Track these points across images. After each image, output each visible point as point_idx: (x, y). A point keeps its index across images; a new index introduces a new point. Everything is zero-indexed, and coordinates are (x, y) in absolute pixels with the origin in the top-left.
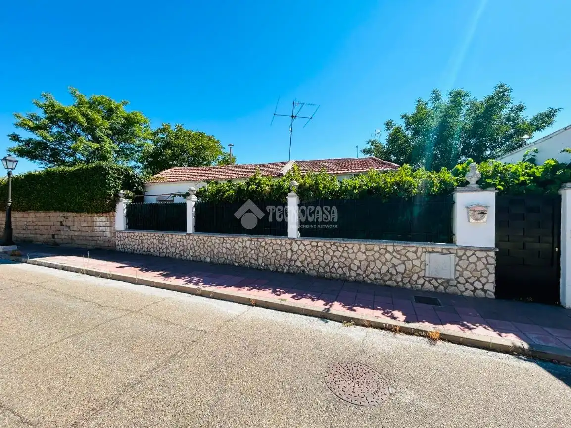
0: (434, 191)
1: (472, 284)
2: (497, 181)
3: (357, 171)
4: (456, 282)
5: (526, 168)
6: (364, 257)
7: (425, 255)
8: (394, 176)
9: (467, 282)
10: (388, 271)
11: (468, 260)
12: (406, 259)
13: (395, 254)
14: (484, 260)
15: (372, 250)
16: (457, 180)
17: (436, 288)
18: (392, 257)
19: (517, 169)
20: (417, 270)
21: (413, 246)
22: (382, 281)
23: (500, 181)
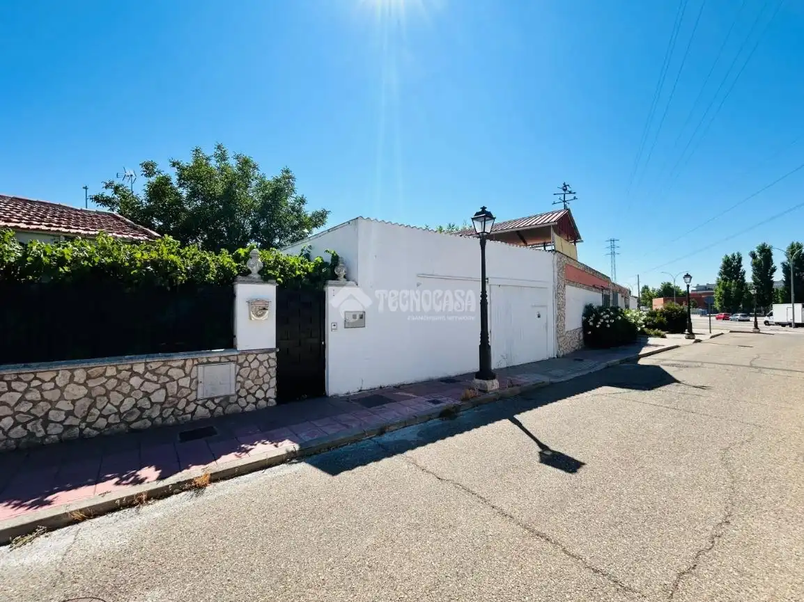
0: (209, 279)
1: (254, 395)
2: (277, 273)
3: (72, 231)
4: (237, 396)
5: (302, 263)
6: (84, 391)
7: (197, 369)
8: (149, 251)
9: (249, 393)
10: (135, 406)
11: (250, 366)
12: (168, 380)
13: (148, 375)
14: (266, 364)
15: (102, 375)
16: (238, 268)
17: (212, 411)
18: (142, 381)
19: (294, 263)
20: (185, 392)
21: (178, 359)
22: (123, 426)
23: (280, 274)
